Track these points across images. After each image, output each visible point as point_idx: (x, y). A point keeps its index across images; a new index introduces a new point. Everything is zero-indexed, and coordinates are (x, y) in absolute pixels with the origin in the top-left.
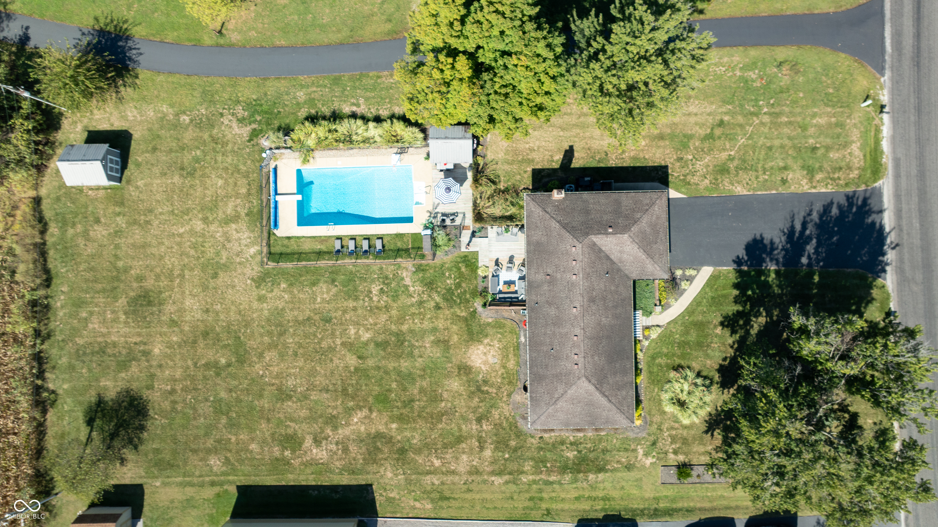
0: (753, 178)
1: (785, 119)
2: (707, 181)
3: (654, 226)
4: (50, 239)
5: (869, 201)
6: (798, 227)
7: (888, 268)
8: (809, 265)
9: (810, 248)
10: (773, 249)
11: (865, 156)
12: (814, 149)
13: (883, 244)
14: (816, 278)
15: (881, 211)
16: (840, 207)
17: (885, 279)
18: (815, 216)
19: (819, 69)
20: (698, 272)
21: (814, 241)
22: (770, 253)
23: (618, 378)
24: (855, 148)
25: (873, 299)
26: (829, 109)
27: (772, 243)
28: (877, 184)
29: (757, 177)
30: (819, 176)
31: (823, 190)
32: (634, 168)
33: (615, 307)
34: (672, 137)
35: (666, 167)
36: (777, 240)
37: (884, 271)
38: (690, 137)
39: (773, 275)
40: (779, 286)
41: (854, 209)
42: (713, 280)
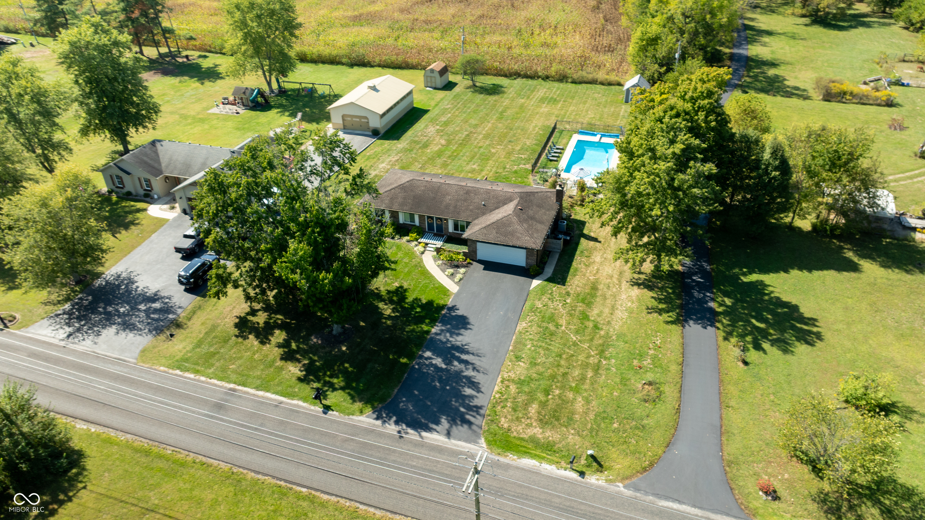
0: (531, 337)
1: (590, 374)
2: (540, 306)
3: (512, 234)
5: (466, 426)
6: (464, 357)
7: (379, 422)
8: (421, 357)
9: (438, 361)
10: (452, 334)
11: (523, 439)
12: (547, 392)
13: (409, 425)
14: (404, 360)
15: (448, 434)
16: (471, 397)
17: (367, 417)
18: (469, 373)
19: (645, 422)
20: (456, 283)
21: (444, 366)
22: (448, 331)
23: (400, 200)
24: (536, 431)
25: (354, 401)
26: (592, 416)
27: (458, 334)
28: (482, 441)
29: (531, 340)
30: (513, 389)
31: (496, 388)
32: (569, 268)
33: (455, 207)
34: (593, 296)
35: (564, 284)
36: (460, 338)
37: (377, 419)
38: (589, 305)
39: (425, 328)
40: (413, 330)
41: (462, 409)
42: (445, 291)
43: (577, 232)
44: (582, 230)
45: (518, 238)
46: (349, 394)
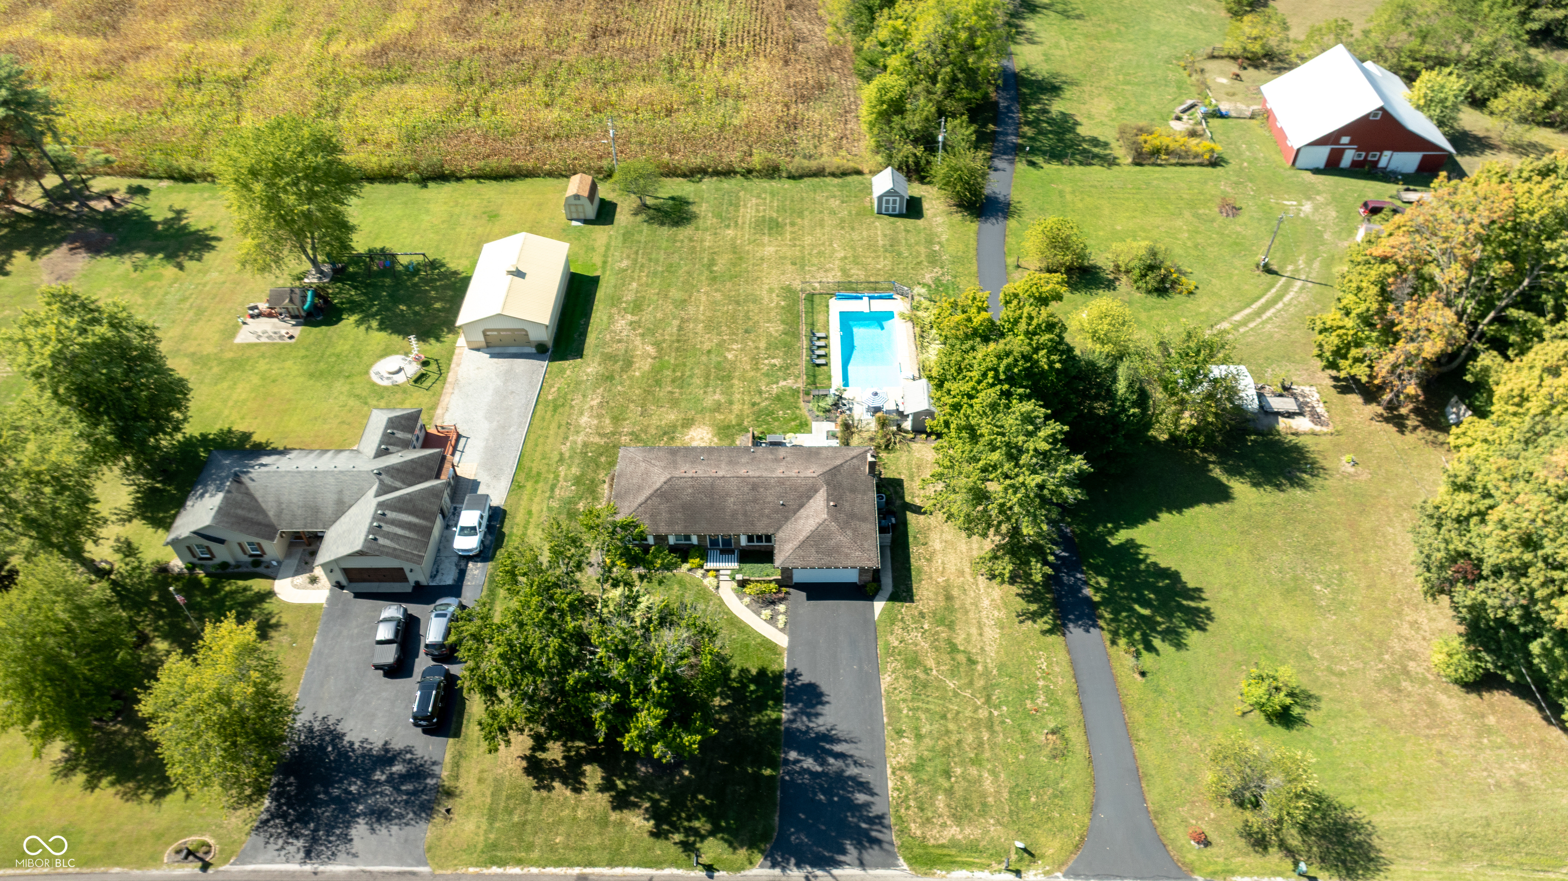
0: (902, 696)
1: (986, 736)
2: (896, 643)
3: (836, 550)
4: (828, 180)
5: (876, 847)
6: (838, 748)
7: (777, 871)
8: (786, 762)
9: (809, 763)
10: (809, 716)
11: (943, 846)
12: (947, 774)
13: (814, 865)
14: (768, 772)
15: (862, 864)
16: (867, 805)
17: (761, 866)
18: (852, 771)
19: (1062, 785)
20: (782, 630)
21: (819, 769)
22: (802, 712)
23: (665, 516)
24: (953, 831)
25: (735, 849)
26: (1006, 795)
27: (817, 715)
28: (901, 861)
29: (904, 700)
30: (909, 779)
31: (890, 784)
32: (909, 570)
33: (745, 514)
34: (950, 609)
35: (912, 601)
36: (820, 720)
37: (774, 865)
38: (951, 626)
39: (774, 716)
40: (759, 723)
41: (864, 826)
42: (772, 648)
43: (898, 502)
44: (903, 497)
45: (847, 555)
46: (726, 841)
